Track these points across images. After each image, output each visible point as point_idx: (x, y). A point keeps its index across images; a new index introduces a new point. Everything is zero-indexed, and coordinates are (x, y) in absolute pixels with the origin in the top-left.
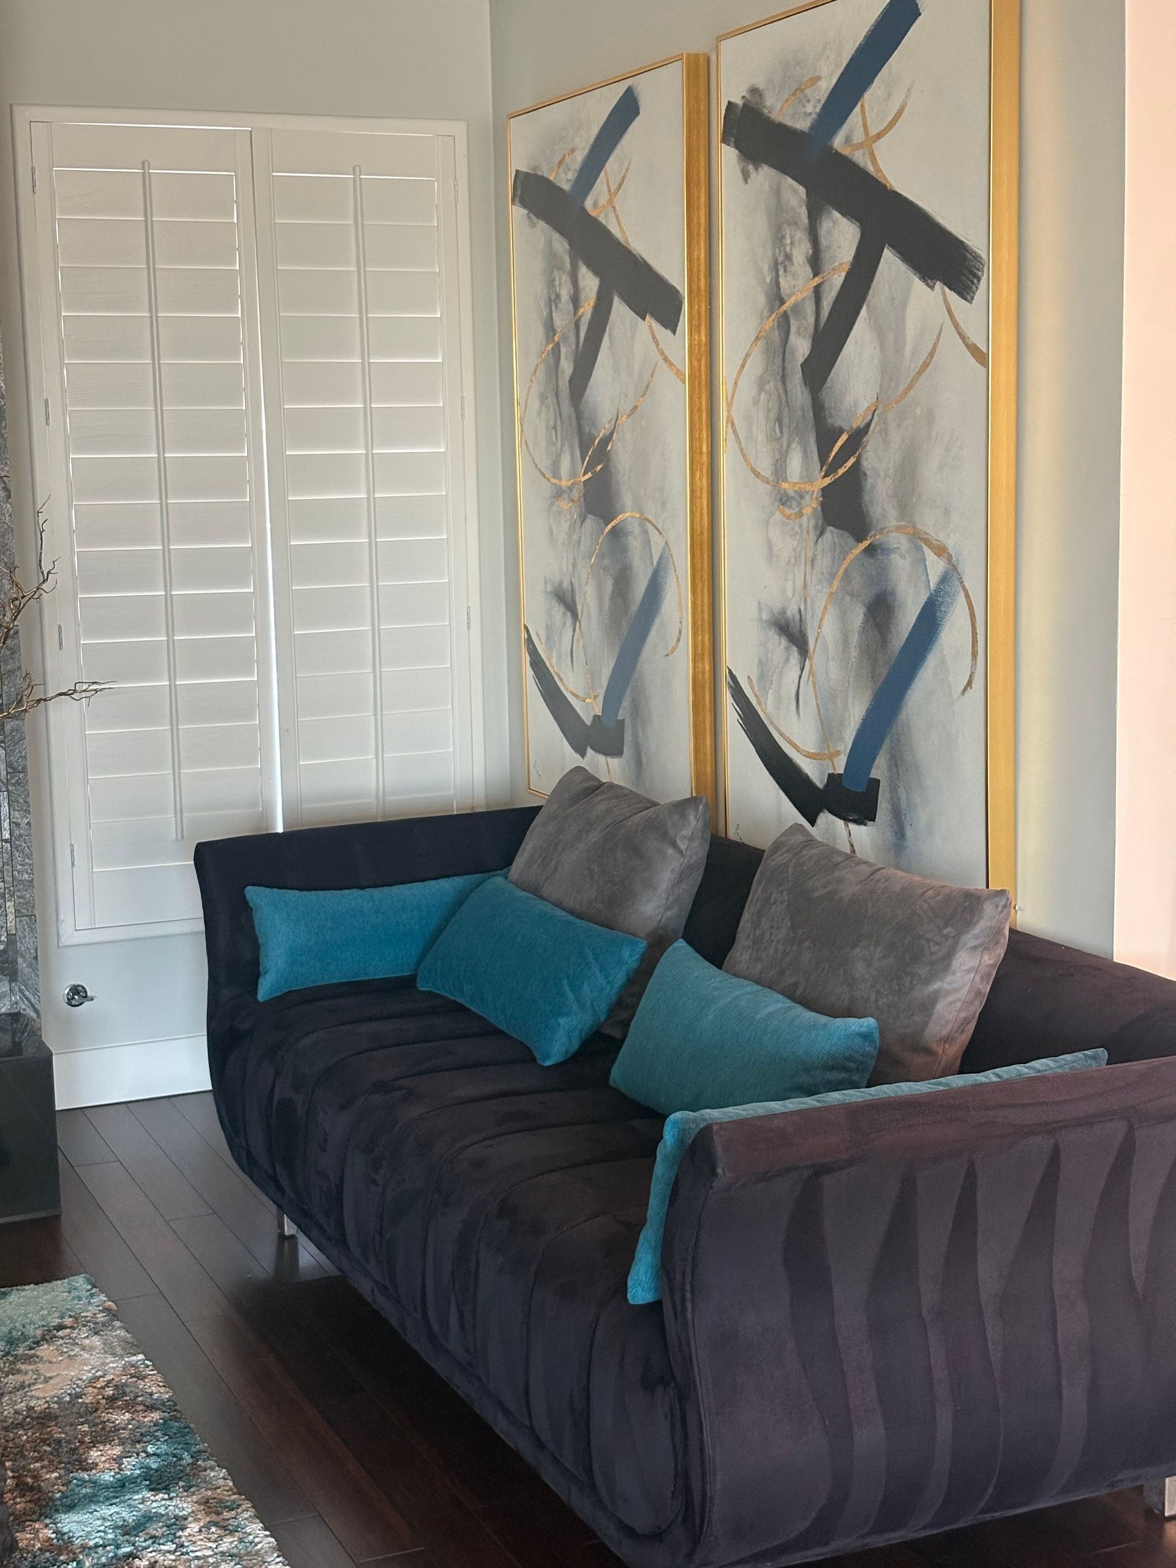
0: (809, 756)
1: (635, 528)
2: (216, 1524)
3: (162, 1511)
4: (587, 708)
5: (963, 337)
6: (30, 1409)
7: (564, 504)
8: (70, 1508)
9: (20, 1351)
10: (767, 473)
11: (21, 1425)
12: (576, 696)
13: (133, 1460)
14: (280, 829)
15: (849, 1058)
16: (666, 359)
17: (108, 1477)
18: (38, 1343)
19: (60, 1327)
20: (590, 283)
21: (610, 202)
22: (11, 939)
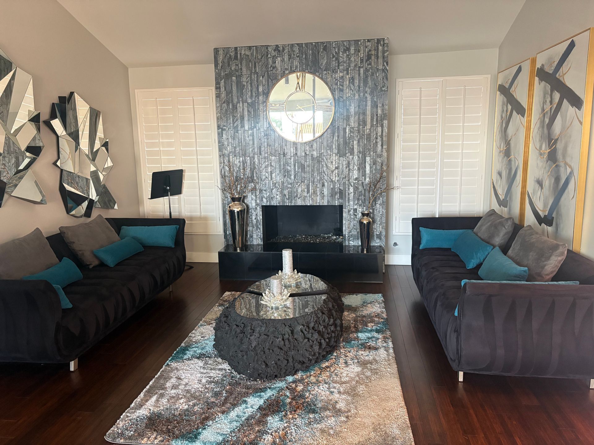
0: (541, 210)
1: (513, 159)
2: (384, 341)
3: (376, 336)
4: (502, 197)
5: (578, 119)
6: (362, 314)
7: (501, 154)
8: (361, 332)
9: (365, 304)
10: (538, 148)
11: (359, 317)
12: (500, 194)
13: (375, 327)
14: (437, 217)
15: (520, 275)
16: (522, 123)
17: (369, 329)
18: (368, 304)
19: (373, 302)
20: (510, 107)
21: (515, 90)
22: (381, 232)
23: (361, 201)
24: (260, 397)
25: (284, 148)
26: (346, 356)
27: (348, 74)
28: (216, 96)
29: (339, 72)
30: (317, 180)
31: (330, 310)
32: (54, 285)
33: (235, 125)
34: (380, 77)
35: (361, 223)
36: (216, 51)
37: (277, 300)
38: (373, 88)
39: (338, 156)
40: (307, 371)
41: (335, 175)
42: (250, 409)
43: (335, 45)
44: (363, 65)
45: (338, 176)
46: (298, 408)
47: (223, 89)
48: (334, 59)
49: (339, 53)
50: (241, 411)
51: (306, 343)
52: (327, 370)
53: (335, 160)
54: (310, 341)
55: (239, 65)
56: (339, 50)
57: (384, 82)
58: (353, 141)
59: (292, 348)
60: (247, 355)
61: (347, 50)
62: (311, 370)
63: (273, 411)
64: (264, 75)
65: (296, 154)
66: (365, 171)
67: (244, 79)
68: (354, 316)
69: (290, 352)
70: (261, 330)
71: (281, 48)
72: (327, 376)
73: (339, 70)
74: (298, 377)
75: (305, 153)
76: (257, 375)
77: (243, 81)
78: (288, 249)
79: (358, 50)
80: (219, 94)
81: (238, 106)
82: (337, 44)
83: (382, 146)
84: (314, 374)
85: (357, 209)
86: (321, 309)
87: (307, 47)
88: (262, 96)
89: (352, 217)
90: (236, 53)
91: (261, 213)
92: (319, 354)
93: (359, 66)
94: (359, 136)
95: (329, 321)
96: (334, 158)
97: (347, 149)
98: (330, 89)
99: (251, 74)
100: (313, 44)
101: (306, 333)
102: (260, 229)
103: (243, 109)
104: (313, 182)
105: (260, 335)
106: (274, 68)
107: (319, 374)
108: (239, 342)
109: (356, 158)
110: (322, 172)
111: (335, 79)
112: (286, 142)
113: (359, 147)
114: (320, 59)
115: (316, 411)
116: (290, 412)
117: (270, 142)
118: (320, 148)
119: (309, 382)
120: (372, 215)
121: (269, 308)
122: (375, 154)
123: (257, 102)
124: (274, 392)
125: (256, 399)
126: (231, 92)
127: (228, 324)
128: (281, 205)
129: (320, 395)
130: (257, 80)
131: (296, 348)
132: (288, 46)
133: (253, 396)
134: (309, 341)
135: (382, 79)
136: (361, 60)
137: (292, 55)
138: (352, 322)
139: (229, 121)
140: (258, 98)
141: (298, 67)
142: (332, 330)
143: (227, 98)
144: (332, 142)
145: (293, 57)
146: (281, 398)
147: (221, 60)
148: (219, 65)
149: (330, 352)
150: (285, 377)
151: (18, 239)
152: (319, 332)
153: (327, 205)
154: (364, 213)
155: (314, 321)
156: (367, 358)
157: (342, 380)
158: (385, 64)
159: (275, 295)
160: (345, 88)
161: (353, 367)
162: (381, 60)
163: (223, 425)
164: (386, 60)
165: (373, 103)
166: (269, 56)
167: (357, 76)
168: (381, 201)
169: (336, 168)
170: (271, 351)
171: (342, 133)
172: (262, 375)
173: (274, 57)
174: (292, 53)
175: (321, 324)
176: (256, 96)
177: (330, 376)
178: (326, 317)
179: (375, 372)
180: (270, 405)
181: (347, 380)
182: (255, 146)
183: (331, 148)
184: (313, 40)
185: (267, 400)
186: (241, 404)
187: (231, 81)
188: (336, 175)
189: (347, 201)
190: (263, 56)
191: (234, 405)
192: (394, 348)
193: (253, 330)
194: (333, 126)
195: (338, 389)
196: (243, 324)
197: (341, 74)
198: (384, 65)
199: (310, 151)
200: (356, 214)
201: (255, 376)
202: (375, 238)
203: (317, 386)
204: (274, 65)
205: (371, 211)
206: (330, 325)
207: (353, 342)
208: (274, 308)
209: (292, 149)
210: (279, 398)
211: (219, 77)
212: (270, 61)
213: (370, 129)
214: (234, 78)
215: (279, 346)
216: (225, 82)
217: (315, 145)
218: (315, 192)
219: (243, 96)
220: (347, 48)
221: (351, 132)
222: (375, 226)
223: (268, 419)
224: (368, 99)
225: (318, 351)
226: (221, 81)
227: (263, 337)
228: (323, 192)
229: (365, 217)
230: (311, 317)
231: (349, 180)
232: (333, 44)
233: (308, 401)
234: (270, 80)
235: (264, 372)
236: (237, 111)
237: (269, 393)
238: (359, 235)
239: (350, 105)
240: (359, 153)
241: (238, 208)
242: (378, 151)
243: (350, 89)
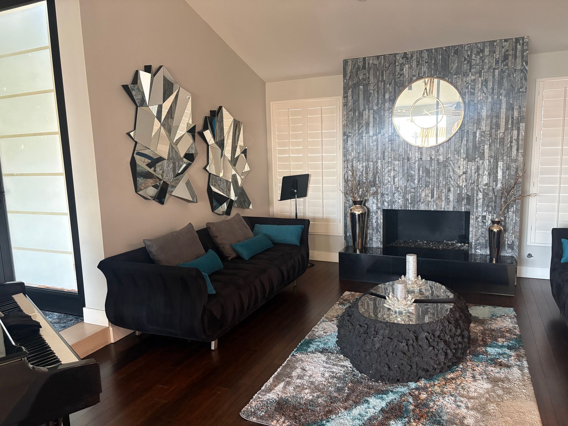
2: (517, 359)
3: (508, 353)
6: (491, 328)
8: (490, 347)
9: (494, 318)
11: (487, 330)
13: (506, 343)
17: (500, 344)
18: (498, 317)
22: (513, 242)
23: (490, 208)
24: (382, 399)
25: (408, 153)
26: (474, 370)
27: (480, 76)
28: (344, 105)
29: (470, 75)
30: (443, 185)
31: (457, 320)
32: (203, 273)
33: (360, 132)
34: (518, 78)
35: (491, 231)
36: (346, 62)
37: (401, 305)
38: (509, 89)
39: (467, 161)
40: (431, 380)
41: (462, 180)
42: (372, 409)
43: (468, 47)
44: (498, 66)
45: (466, 181)
46: (422, 417)
47: (350, 98)
48: (466, 62)
49: (472, 55)
50: (363, 410)
51: (431, 351)
52: (453, 382)
53: (463, 165)
54: (436, 349)
55: (367, 74)
56: (471, 52)
57: (522, 83)
58: (484, 146)
59: (416, 354)
60: (370, 355)
61: (481, 52)
62: (435, 379)
63: (396, 416)
64: (391, 83)
65: (421, 158)
66: (497, 177)
67: (371, 87)
68: (482, 328)
69: (414, 358)
70: (385, 333)
71: (410, 55)
72: (453, 388)
73: (470, 73)
74: (420, 385)
75: (431, 158)
76: (379, 376)
77: (370, 89)
78: (412, 255)
79: (493, 51)
80: (346, 102)
81: (364, 113)
82: (470, 46)
83: (518, 150)
84: (439, 383)
85: (486, 216)
86: (447, 317)
87: (437, 52)
88: (388, 103)
89: (480, 224)
90: (364, 63)
91: (382, 217)
92: (445, 364)
93: (494, 67)
94: (491, 140)
95: (456, 332)
96: (462, 162)
97: (477, 153)
98: (460, 93)
99: (378, 82)
100: (443, 49)
101: (431, 340)
102: (380, 232)
103: (369, 116)
104: (438, 187)
105: (384, 338)
106: (401, 75)
107: (443, 384)
108: (363, 342)
109: (486, 163)
110: (448, 177)
111: (465, 83)
112: (410, 147)
113: (490, 152)
114: (450, 63)
115: (442, 423)
116: (413, 419)
117: (394, 147)
118: (447, 153)
119: (433, 392)
120: (503, 223)
121: (393, 311)
122: (508, 158)
123: (383, 109)
124: (396, 396)
125: (378, 400)
126: (358, 100)
127: (351, 323)
128: (403, 209)
129: (446, 407)
130: (384, 87)
131: (420, 355)
132: (417, 53)
133: (375, 397)
134: (434, 349)
135: (520, 80)
136: (496, 61)
137: (421, 62)
138: (479, 335)
139: (354, 128)
140: (384, 105)
141: (427, 72)
142: (459, 341)
143: (354, 106)
144: (460, 146)
145: (422, 64)
146: (404, 403)
147: (350, 70)
148: (347, 75)
149: (456, 364)
150: (407, 382)
151: (176, 232)
152: (445, 342)
153: (452, 210)
154: (494, 220)
155: (440, 329)
156: (497, 375)
157: (470, 395)
158: (524, 63)
159: (399, 299)
160: (476, 92)
161: (482, 383)
162: (519, 60)
163: (346, 421)
164: (525, 60)
165: (508, 106)
166: (397, 64)
167: (491, 78)
168: (515, 209)
169: (464, 173)
170: (394, 354)
171: (471, 137)
172: (384, 377)
173: (402, 65)
174: (421, 59)
175: (447, 334)
176: (382, 104)
177: (456, 389)
178: (453, 326)
179: (508, 391)
180: (392, 409)
181: (476, 395)
182: (379, 151)
183: (458, 152)
184: (444, 45)
185: (390, 403)
186: (363, 403)
187: (359, 90)
188: (464, 180)
189: (475, 208)
190: (391, 64)
191: (357, 403)
192: (529, 368)
193: (377, 332)
194: (462, 131)
195: (465, 404)
196: (367, 325)
197: (473, 77)
198: (522, 65)
199: (436, 156)
200: (485, 221)
201: (376, 377)
202: (506, 248)
203: (442, 397)
204: (402, 72)
205: (503, 218)
206: (457, 336)
207: (481, 356)
208: (397, 312)
209: (417, 154)
210: (402, 403)
211: (347, 87)
212: (398, 68)
213: (504, 133)
214: (361, 87)
215: (403, 351)
216: (352, 91)
217: (441, 149)
218: (439, 198)
219: (369, 104)
220: (481, 50)
221: (482, 136)
222: (506, 235)
223: (391, 423)
224: (503, 101)
225: (443, 361)
226: (349, 90)
227: (387, 339)
228: (448, 198)
229: (496, 225)
230: (437, 325)
231: (478, 185)
232: (465, 47)
233: (433, 412)
234: (397, 87)
235: (387, 374)
236: (363, 118)
237: (391, 397)
238: (488, 244)
239: (482, 109)
240: (490, 158)
241: (359, 211)
242: (513, 155)
243: (482, 92)
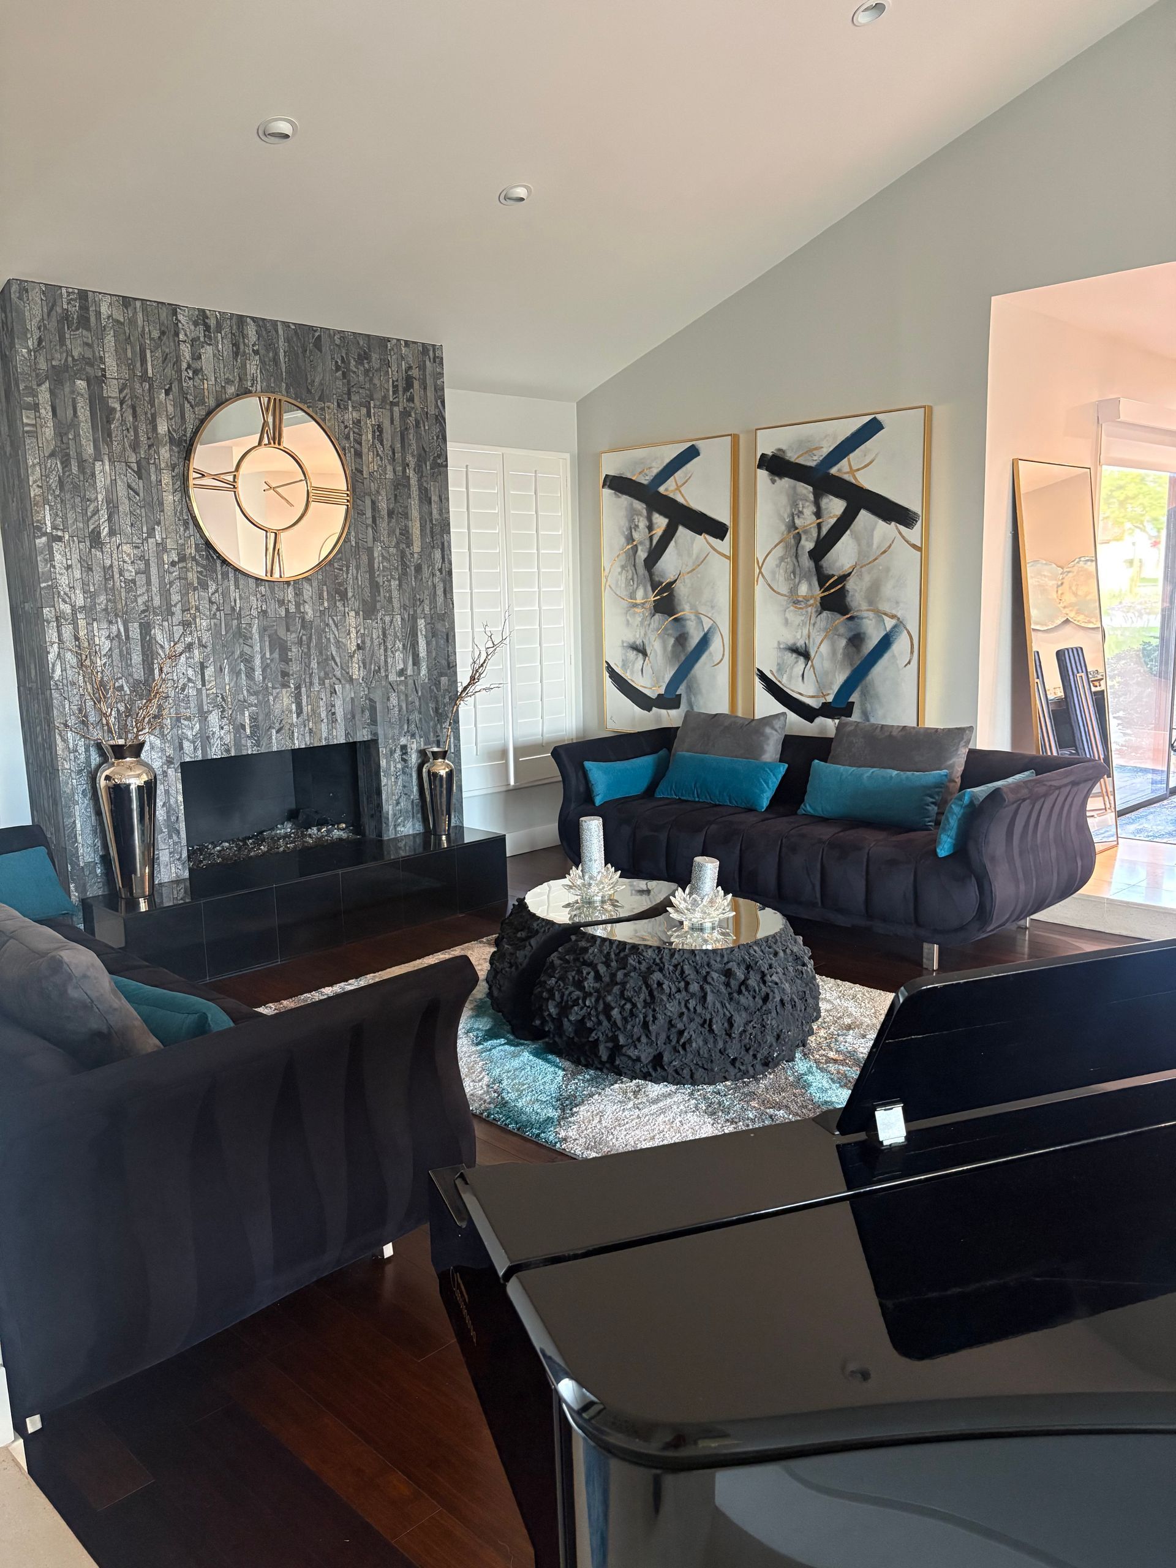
0: (809, 698)
1: (690, 617)
4: (653, 692)
5: (907, 542)
7: (639, 610)
10: (785, 592)
12: (644, 687)
16: (715, 551)
20: (661, 521)
21: (677, 489)
25: (233, 595)
27: (369, 415)
28: (26, 432)
29: (350, 409)
30: (319, 679)
39: (361, 617)
41: (357, 666)
43: (339, 339)
45: (365, 667)
47: (46, 412)
49: (349, 361)
53: (356, 628)
55: (96, 347)
56: (347, 353)
61: (365, 358)
64: (170, 388)
66: (417, 653)
67: (112, 391)
71: (213, 321)
73: (350, 403)
75: (287, 610)
77: (109, 397)
79: (386, 362)
80: (34, 425)
81: (98, 467)
82: (346, 339)
83: (445, 592)
85: (407, 745)
89: (399, 765)
90: (84, 308)
91: (180, 786)
93: (391, 400)
94: (400, 568)
96: (353, 621)
97: (378, 598)
98: (336, 448)
100: (289, 327)
102: (178, 832)
103: (114, 481)
104: (309, 686)
106: (196, 372)
111: (343, 425)
112: (236, 577)
113: (402, 595)
114: (308, 368)
118: (322, 597)
122: (433, 611)
123: (155, 463)
126: (74, 424)
128: (233, 754)
130: (152, 399)
132: (231, 319)
135: (435, 438)
136: (394, 386)
137: (242, 346)
139: (70, 514)
140: (157, 453)
141: (259, 379)
143: (61, 442)
144: (345, 581)
145: (244, 353)
147: (38, 319)
148: (29, 336)
158: (439, 403)
160: (365, 450)
162: (431, 394)
164: (439, 396)
165: (422, 493)
166: (182, 337)
167: (388, 423)
169: (359, 647)
173: (196, 343)
174: (241, 340)
176: (150, 446)
182: (154, 589)
183: (344, 596)
184: (291, 317)
187: (72, 392)
188: (360, 663)
190: (164, 332)
197: (356, 415)
198: (437, 406)
200: (406, 757)
204: (196, 365)
209: (253, 599)
211: (34, 374)
212: (186, 350)
213: (421, 554)
214: (80, 384)
216: (52, 392)
217: (308, 587)
218: (315, 713)
220: (365, 353)
221: (383, 557)
224: (412, 481)
226: (39, 385)
228: (334, 711)
229: (440, 760)
231: (388, 675)
232: (336, 337)
234: (187, 405)
236: (94, 483)
239: (379, 493)
240: (402, 610)
241: (139, 776)
242: (439, 604)
243: (375, 453)
